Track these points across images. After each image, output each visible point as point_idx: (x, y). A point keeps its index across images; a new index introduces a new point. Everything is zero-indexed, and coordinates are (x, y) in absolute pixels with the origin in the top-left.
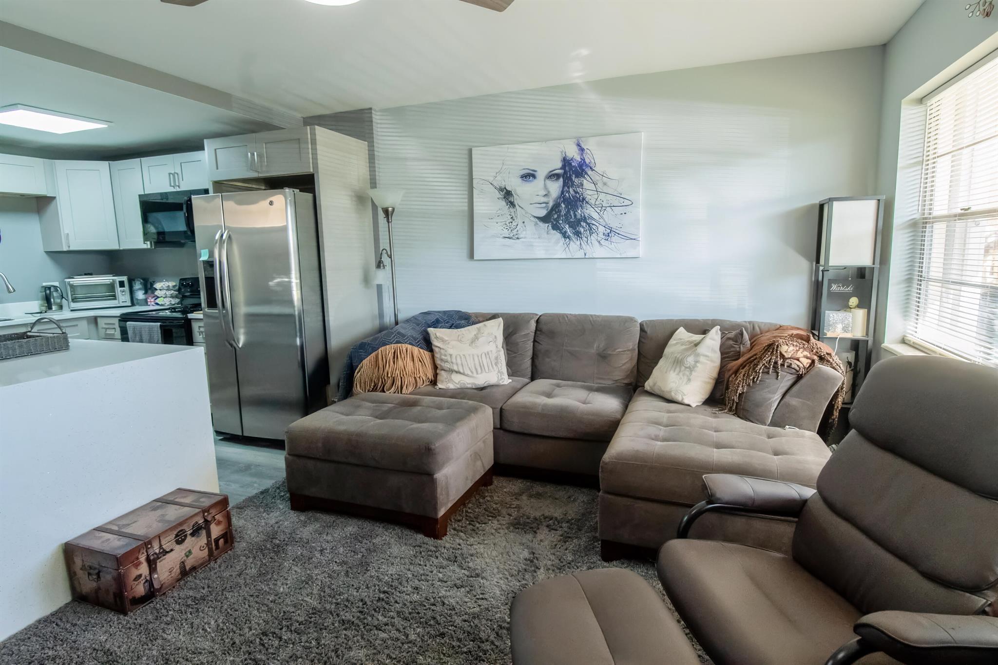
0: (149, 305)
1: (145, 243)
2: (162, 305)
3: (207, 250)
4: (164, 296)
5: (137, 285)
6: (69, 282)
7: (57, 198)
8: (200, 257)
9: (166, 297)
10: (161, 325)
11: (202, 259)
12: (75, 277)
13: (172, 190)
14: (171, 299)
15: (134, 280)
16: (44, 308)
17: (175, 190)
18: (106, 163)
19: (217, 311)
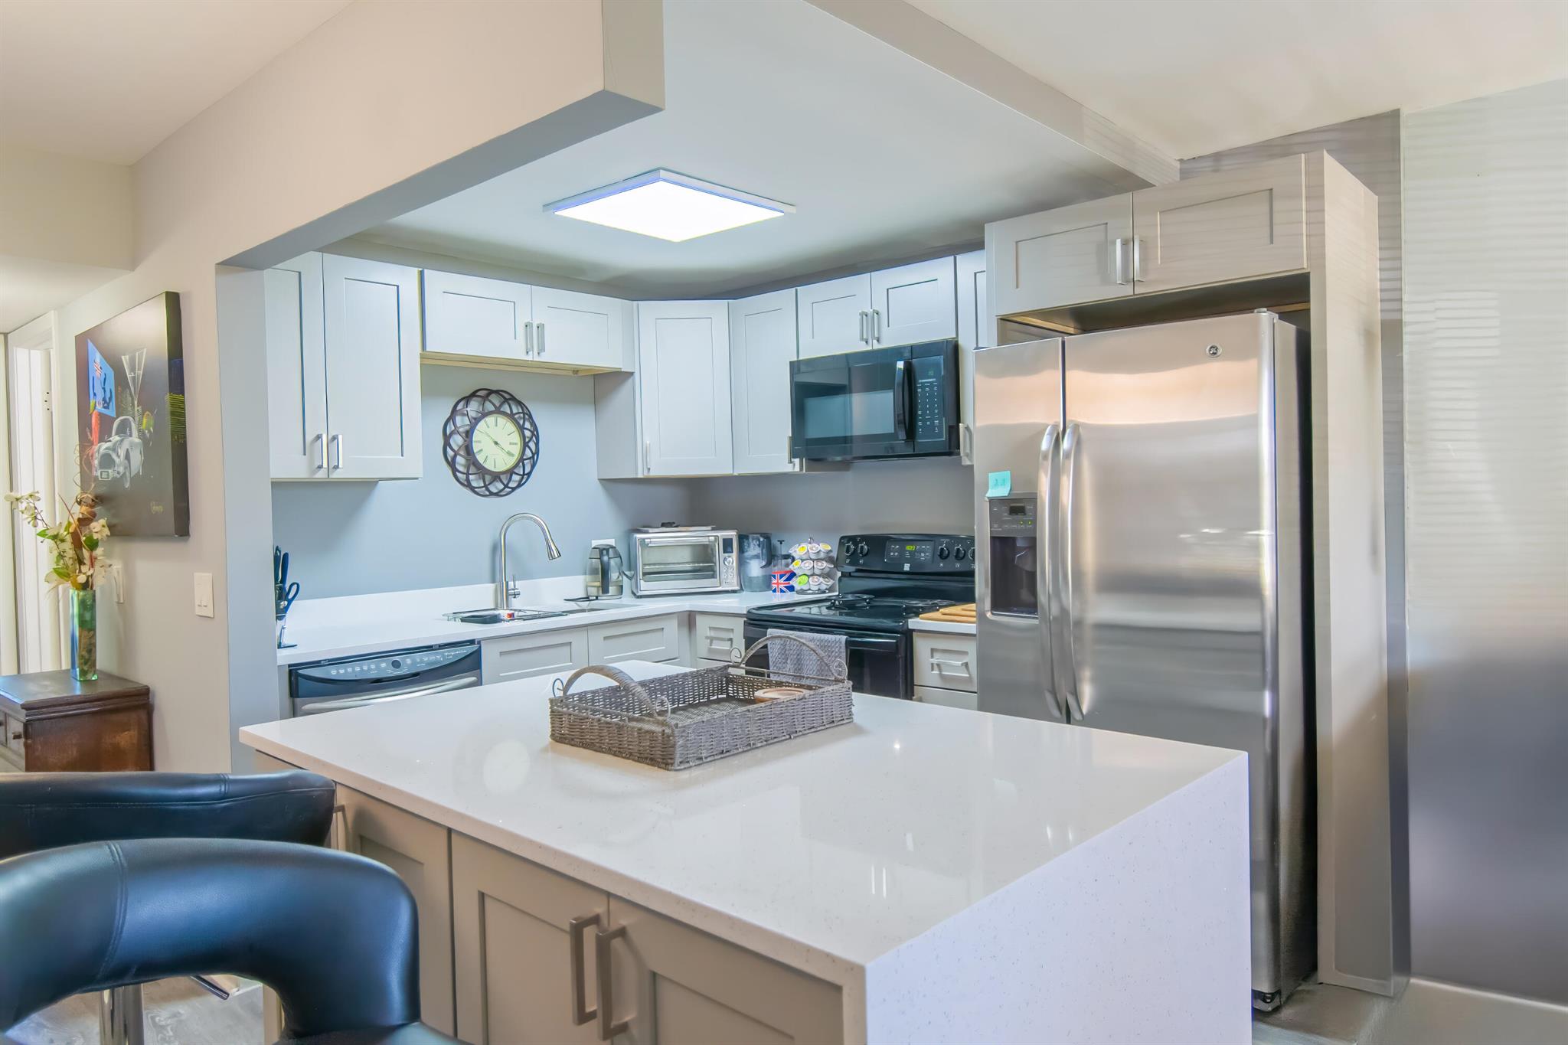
0: (774, 591)
1: (791, 462)
2: (802, 592)
3: (1008, 474)
4: (809, 573)
5: (753, 549)
6: (644, 539)
7: (637, 375)
8: (987, 490)
9: (813, 575)
10: (846, 641)
11: (992, 493)
12: (650, 530)
13: (863, 347)
14: (821, 579)
15: (747, 537)
16: (593, 591)
17: (869, 348)
18: (723, 304)
19: (1036, 622)
